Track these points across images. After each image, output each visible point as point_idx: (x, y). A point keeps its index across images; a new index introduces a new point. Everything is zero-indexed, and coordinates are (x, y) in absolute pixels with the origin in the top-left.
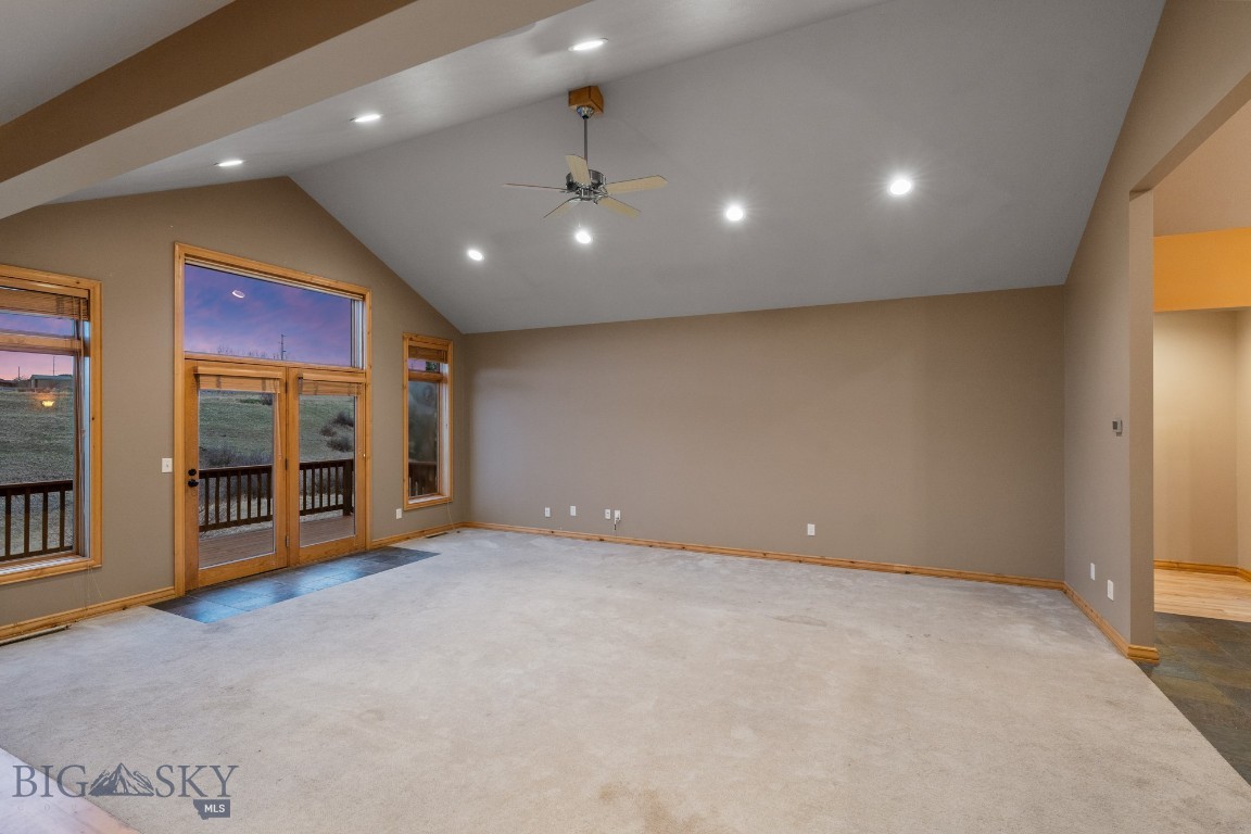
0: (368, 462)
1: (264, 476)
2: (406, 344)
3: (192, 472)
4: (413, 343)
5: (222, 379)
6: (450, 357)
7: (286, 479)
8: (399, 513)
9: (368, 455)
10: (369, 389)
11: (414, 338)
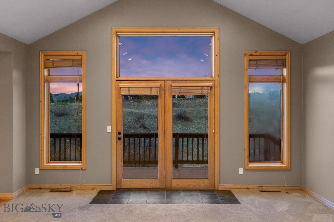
0: (216, 135)
1: (153, 139)
2: (247, 59)
3: (119, 133)
4: (252, 58)
5: (131, 89)
6: (288, 63)
7: (165, 141)
8: (241, 171)
9: (216, 130)
10: (217, 90)
11: (253, 54)
